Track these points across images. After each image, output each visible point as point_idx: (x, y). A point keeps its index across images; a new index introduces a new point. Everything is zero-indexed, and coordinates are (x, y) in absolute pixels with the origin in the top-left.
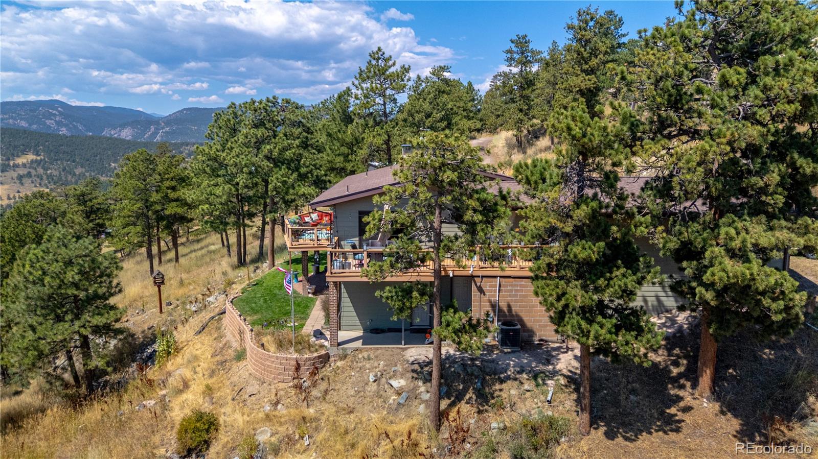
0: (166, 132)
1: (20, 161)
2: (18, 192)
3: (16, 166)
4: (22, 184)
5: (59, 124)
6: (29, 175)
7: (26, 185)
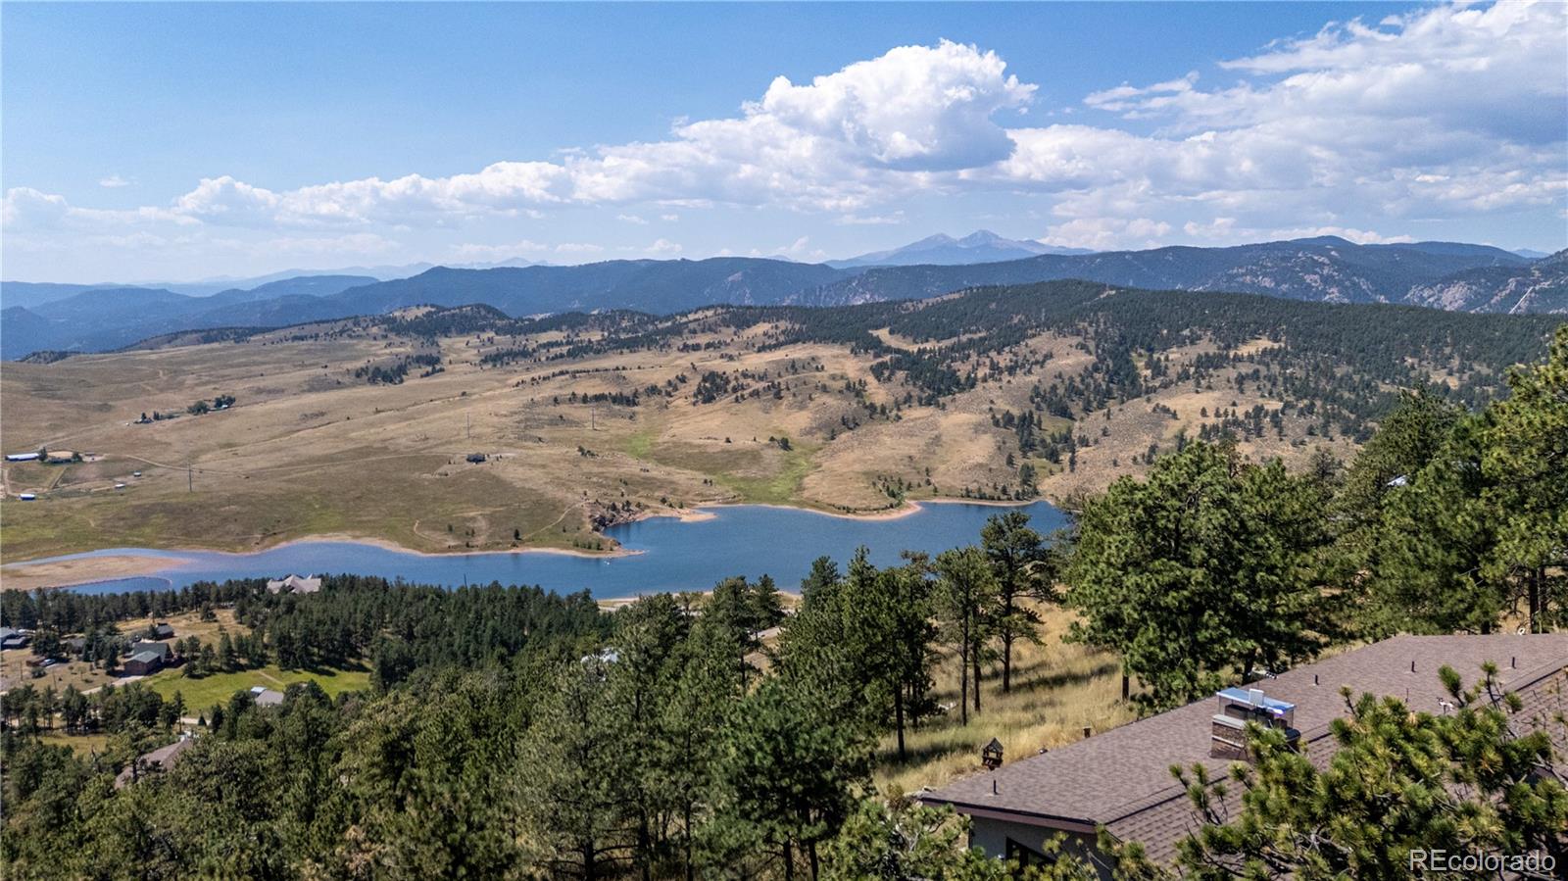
0: (1543, 291)
1: (1245, 350)
2: (1234, 404)
3: (1238, 359)
4: (1242, 391)
5: (1327, 280)
6: (1255, 376)
7: (1248, 393)
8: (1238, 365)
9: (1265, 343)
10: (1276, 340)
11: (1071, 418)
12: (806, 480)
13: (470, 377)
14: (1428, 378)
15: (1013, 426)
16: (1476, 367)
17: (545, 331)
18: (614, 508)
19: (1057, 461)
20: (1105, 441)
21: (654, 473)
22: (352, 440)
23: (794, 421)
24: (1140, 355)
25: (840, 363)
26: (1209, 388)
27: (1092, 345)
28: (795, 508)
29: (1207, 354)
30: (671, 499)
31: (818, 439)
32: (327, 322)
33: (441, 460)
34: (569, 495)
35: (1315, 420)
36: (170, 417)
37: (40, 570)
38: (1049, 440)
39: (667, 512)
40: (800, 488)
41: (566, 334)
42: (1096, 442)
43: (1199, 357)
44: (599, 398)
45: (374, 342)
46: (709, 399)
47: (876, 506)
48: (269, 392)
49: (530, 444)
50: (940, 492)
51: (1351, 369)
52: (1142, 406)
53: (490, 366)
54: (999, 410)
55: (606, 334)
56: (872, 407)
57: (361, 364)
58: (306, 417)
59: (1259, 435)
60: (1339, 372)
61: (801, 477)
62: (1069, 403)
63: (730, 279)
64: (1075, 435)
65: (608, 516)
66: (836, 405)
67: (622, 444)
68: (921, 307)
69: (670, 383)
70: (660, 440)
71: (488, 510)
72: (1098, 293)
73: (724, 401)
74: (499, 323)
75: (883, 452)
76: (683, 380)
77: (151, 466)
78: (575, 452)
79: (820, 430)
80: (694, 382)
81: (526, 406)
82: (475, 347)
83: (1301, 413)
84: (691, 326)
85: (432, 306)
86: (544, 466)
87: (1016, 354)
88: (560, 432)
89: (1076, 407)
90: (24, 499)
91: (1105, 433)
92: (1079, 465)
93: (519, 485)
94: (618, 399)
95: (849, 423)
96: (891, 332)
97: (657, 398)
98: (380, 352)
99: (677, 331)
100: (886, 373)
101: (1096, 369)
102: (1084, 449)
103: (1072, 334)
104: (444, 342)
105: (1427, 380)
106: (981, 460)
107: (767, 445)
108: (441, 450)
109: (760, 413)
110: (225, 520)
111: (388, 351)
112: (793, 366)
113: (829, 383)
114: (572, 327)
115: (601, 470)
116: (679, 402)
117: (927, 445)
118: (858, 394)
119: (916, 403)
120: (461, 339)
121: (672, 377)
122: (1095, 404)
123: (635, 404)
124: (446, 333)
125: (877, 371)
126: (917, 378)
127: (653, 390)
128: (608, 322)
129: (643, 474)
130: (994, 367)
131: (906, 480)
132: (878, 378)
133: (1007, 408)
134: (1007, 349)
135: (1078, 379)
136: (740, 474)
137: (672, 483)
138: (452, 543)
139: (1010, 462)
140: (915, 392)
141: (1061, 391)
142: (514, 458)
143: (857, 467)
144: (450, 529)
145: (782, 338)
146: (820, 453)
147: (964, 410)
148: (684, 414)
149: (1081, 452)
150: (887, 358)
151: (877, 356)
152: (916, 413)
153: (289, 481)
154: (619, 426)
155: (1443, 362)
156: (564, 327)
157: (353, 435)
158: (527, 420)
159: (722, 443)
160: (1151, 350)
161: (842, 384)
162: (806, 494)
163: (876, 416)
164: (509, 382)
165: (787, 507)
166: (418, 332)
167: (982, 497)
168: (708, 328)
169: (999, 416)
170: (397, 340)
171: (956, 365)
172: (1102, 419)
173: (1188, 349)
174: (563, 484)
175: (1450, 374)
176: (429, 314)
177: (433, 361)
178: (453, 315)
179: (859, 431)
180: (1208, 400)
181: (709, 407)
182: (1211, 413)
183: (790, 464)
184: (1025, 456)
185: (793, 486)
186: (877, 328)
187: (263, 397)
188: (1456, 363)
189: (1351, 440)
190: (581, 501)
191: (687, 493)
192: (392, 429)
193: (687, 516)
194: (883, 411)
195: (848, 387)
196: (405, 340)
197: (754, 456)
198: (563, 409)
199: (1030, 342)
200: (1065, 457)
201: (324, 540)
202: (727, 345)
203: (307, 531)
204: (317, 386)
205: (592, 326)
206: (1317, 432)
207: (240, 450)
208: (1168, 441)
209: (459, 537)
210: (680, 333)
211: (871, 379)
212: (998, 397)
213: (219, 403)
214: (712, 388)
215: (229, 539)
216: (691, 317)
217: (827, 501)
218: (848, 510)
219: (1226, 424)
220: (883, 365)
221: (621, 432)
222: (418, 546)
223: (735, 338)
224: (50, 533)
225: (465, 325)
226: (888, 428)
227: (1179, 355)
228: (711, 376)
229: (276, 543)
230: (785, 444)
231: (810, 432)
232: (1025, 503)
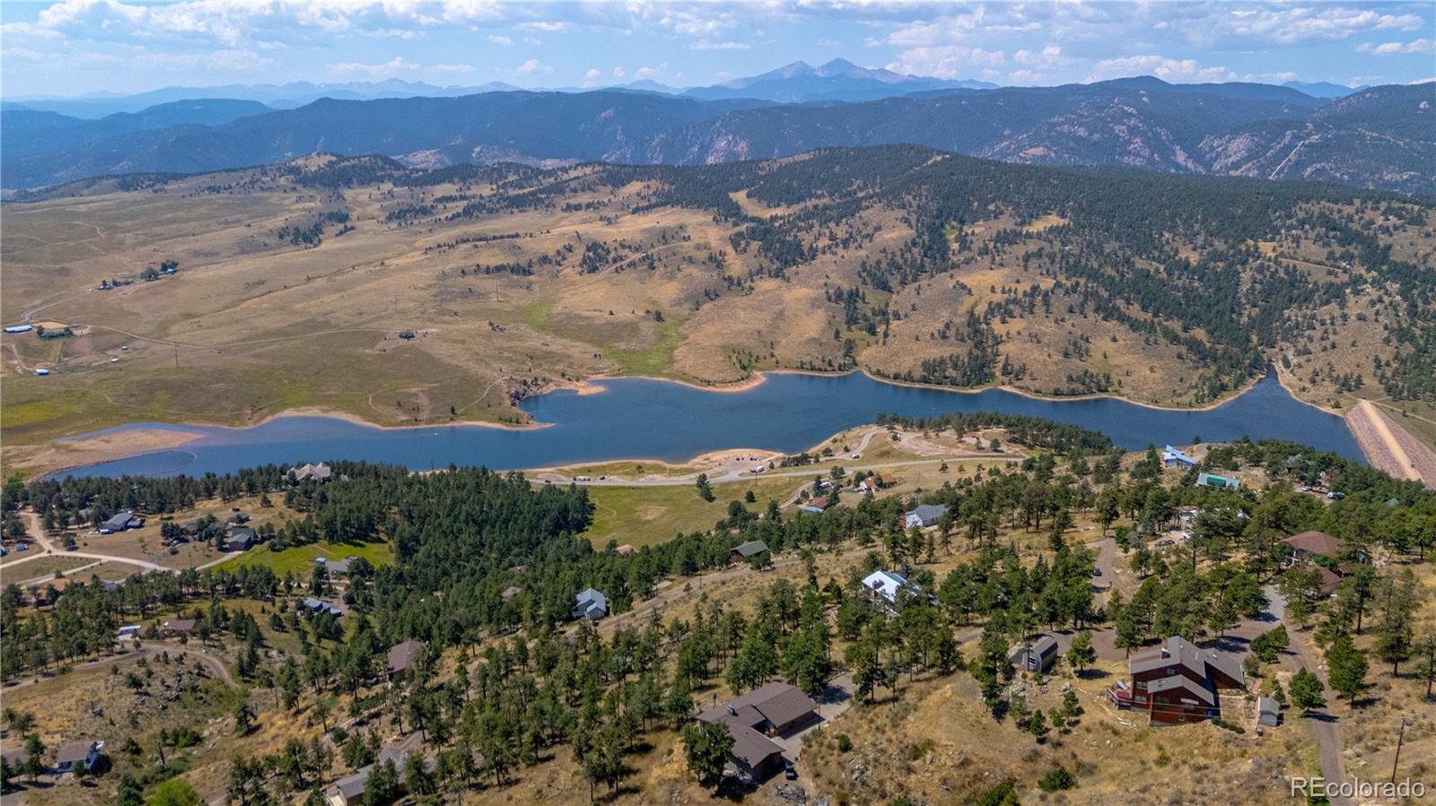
1: (1038, 226)
2: (1018, 282)
3: (1029, 236)
4: (1026, 268)
5: (1133, 131)
6: (1039, 254)
7: (1031, 270)
8: (1028, 241)
9: (1054, 220)
10: (1063, 216)
11: (890, 291)
12: (676, 352)
13: (381, 239)
14: (1177, 252)
15: (842, 300)
16: (1216, 243)
17: (439, 183)
18: (525, 383)
19: (874, 334)
20: (914, 315)
21: (553, 348)
22: (296, 312)
23: (666, 292)
24: (953, 228)
25: (705, 231)
26: (1001, 265)
27: (913, 218)
28: (667, 380)
29: (1005, 231)
30: (569, 371)
31: (685, 310)
32: (236, 170)
33: (377, 337)
34: (488, 372)
35: (1076, 299)
36: (127, 284)
37: (86, 445)
38: (870, 314)
39: (567, 386)
40: (672, 361)
41: (457, 187)
42: (906, 316)
43: (999, 233)
44: (499, 269)
45: (284, 195)
46: (593, 270)
47: (730, 379)
48: (206, 255)
49: (447, 318)
50: (781, 364)
51: (1117, 245)
52: (946, 281)
53: (394, 225)
54: (832, 286)
55: (495, 187)
56: (730, 279)
57: (278, 222)
58: (249, 286)
59: (1032, 313)
60: (1108, 249)
61: (672, 349)
62: (889, 277)
63: (603, 115)
64: (891, 309)
65: (521, 391)
66: (701, 276)
67: (522, 315)
68: (775, 167)
69: (558, 252)
70: (554, 312)
71: (426, 386)
72: (927, 158)
73: (607, 271)
74: (397, 174)
75: (739, 327)
76: (570, 249)
77: (131, 339)
78: (485, 325)
79: (687, 300)
80: (580, 252)
81: (438, 278)
82: (378, 201)
83: (1067, 292)
84: (573, 184)
85: (332, 154)
86: (463, 342)
87: (851, 227)
88: (471, 305)
89: (894, 282)
90: (41, 374)
91: (914, 308)
92: (890, 338)
93: (447, 361)
94: (516, 269)
95: (711, 295)
96: (749, 196)
97: (547, 267)
98: (293, 207)
99: (559, 189)
100: (743, 244)
101: (914, 244)
102: (897, 322)
103: (899, 207)
104: (348, 194)
105: (1176, 254)
106: (813, 334)
107: (644, 318)
108: (375, 325)
109: (637, 283)
110: (218, 397)
111: (300, 206)
112: (664, 237)
113: (694, 253)
114: (463, 180)
115: (511, 344)
116: (568, 271)
117: (773, 319)
118: (719, 266)
119: (766, 276)
120: (362, 190)
121: (559, 246)
122: (910, 278)
123: (530, 273)
124: (348, 184)
125: (735, 241)
126: (768, 250)
127: (545, 260)
128: (495, 175)
129: (544, 348)
130: (832, 237)
131: (755, 352)
132: (735, 247)
133: (840, 282)
134: (844, 220)
135: (899, 253)
136: (622, 346)
137: (569, 356)
138: (404, 418)
139: (837, 335)
140: (766, 263)
141: (884, 266)
142: (438, 334)
143: (717, 341)
144: (399, 404)
145: (653, 200)
146: (687, 324)
147: (805, 284)
148: (573, 283)
149: (894, 324)
150: (743, 227)
151: (736, 224)
152: (766, 285)
153: (254, 356)
154: (519, 298)
155: (1190, 238)
156: (456, 180)
157: (297, 307)
158: (442, 293)
159: (606, 315)
160: (962, 222)
161: (704, 255)
162: (676, 366)
163: (733, 288)
164: (416, 245)
165: (662, 379)
166: (323, 184)
167: (813, 369)
168: (588, 187)
169: (831, 291)
170: (306, 192)
171: (801, 235)
172: (914, 293)
173: (992, 223)
174: (482, 360)
175: (1194, 249)
176: (331, 163)
177: (343, 218)
178: (353, 166)
179: (719, 302)
180: (996, 277)
181: (594, 277)
182: (998, 290)
183: (662, 337)
184: (849, 329)
185: (665, 358)
186: (736, 190)
187: (201, 260)
188: (1200, 240)
189: (1099, 318)
190: (499, 377)
191: (581, 367)
192: (329, 301)
193: (584, 389)
194: (739, 284)
195: (710, 258)
196: (313, 192)
197: (632, 328)
198: (471, 280)
199: (864, 214)
200: (881, 329)
201: (302, 414)
202: (605, 205)
203: (285, 406)
204: (248, 247)
205: (482, 179)
206: (1076, 310)
207: (202, 321)
208: (961, 316)
209: (406, 412)
210: (562, 192)
211: (729, 249)
212: (833, 271)
213: (164, 268)
214: (596, 258)
215: (226, 414)
216: (573, 174)
217: (693, 373)
218: (708, 383)
219: (1008, 302)
220: (740, 234)
221: (521, 303)
222: (377, 421)
223: (612, 197)
224: (79, 409)
225: (366, 176)
226: (742, 301)
227: (983, 229)
228: (594, 247)
229: (263, 417)
230: (659, 317)
231: (678, 303)
232: (845, 373)
